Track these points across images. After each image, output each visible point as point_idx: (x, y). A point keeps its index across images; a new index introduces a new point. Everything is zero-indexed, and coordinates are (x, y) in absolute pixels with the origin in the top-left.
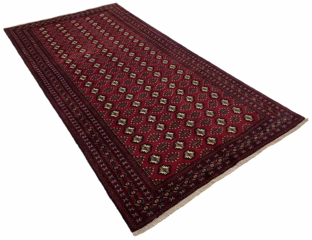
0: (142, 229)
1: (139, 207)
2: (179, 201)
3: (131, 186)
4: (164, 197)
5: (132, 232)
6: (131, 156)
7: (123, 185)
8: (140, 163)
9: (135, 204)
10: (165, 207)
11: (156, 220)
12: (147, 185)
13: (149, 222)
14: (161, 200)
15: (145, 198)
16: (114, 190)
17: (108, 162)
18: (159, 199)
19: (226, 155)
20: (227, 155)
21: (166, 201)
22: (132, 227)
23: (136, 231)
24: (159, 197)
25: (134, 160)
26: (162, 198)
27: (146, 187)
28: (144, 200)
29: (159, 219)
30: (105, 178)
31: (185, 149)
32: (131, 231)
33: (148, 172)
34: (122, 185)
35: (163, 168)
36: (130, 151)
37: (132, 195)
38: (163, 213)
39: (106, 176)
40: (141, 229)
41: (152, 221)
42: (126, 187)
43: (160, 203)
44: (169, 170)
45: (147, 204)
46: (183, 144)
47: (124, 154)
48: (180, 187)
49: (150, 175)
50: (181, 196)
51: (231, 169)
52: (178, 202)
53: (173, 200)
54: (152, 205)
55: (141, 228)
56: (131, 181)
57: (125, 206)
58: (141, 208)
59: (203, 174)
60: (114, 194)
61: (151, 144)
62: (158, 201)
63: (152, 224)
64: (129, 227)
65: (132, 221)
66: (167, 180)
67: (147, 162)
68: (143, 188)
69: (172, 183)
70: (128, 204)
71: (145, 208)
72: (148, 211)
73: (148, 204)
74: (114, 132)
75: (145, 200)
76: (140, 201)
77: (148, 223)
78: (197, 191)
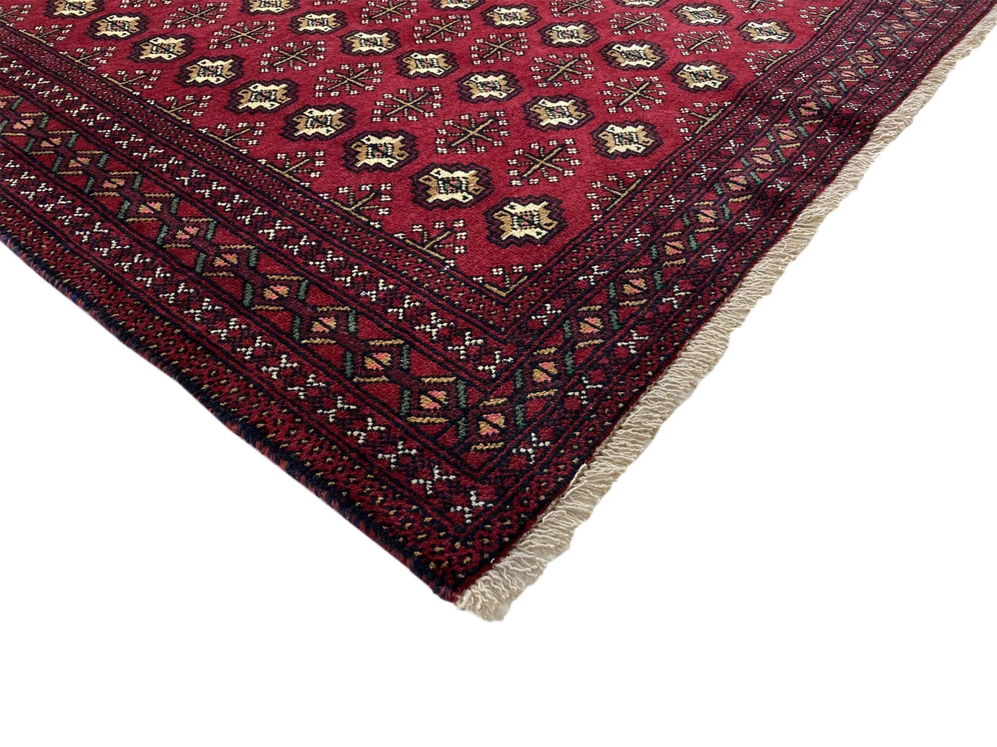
0: (515, 554)
1: (444, 428)
2: (683, 343)
3: (352, 329)
4: (581, 344)
5: (453, 600)
6: (305, 196)
7: (296, 336)
8: (372, 215)
9: (413, 419)
10: (612, 391)
11: (587, 475)
12: (454, 306)
13: (548, 502)
14: (569, 361)
15: (463, 374)
16: (240, 373)
17: (165, 241)
18: (558, 359)
19: (802, 110)
20: (809, 109)
21: (605, 361)
22: (439, 563)
23: (479, 582)
24: (553, 350)
25: (327, 208)
26: (573, 350)
27: (451, 317)
28: (461, 387)
29: (600, 466)
30: (164, 318)
31: (592, 122)
32: (436, 591)
33: (432, 248)
34: (290, 335)
35: (512, 215)
36: (290, 173)
37: (377, 374)
38: (611, 428)
39: (168, 311)
40: (506, 562)
41: (563, 487)
42: (318, 341)
43: (570, 377)
44: (550, 216)
45: (493, 402)
46: (574, 104)
47: (262, 193)
48: (652, 273)
49: (453, 256)
50: (678, 315)
51: (860, 157)
52: (679, 348)
53: (640, 346)
54: (524, 401)
55: (502, 550)
56: (347, 308)
57: (350, 446)
58: (462, 432)
59: (740, 200)
60: (247, 394)
61: (402, 131)
62: (554, 371)
63: (569, 505)
64: (419, 570)
65: (428, 519)
66: (562, 258)
67: (410, 205)
68: (434, 326)
69: (595, 268)
70: (364, 429)
71: (482, 425)
72: (510, 434)
73: (501, 401)
74: (176, 112)
75: (469, 385)
76: (441, 395)
77: (542, 507)
78: (754, 276)
